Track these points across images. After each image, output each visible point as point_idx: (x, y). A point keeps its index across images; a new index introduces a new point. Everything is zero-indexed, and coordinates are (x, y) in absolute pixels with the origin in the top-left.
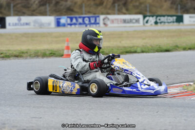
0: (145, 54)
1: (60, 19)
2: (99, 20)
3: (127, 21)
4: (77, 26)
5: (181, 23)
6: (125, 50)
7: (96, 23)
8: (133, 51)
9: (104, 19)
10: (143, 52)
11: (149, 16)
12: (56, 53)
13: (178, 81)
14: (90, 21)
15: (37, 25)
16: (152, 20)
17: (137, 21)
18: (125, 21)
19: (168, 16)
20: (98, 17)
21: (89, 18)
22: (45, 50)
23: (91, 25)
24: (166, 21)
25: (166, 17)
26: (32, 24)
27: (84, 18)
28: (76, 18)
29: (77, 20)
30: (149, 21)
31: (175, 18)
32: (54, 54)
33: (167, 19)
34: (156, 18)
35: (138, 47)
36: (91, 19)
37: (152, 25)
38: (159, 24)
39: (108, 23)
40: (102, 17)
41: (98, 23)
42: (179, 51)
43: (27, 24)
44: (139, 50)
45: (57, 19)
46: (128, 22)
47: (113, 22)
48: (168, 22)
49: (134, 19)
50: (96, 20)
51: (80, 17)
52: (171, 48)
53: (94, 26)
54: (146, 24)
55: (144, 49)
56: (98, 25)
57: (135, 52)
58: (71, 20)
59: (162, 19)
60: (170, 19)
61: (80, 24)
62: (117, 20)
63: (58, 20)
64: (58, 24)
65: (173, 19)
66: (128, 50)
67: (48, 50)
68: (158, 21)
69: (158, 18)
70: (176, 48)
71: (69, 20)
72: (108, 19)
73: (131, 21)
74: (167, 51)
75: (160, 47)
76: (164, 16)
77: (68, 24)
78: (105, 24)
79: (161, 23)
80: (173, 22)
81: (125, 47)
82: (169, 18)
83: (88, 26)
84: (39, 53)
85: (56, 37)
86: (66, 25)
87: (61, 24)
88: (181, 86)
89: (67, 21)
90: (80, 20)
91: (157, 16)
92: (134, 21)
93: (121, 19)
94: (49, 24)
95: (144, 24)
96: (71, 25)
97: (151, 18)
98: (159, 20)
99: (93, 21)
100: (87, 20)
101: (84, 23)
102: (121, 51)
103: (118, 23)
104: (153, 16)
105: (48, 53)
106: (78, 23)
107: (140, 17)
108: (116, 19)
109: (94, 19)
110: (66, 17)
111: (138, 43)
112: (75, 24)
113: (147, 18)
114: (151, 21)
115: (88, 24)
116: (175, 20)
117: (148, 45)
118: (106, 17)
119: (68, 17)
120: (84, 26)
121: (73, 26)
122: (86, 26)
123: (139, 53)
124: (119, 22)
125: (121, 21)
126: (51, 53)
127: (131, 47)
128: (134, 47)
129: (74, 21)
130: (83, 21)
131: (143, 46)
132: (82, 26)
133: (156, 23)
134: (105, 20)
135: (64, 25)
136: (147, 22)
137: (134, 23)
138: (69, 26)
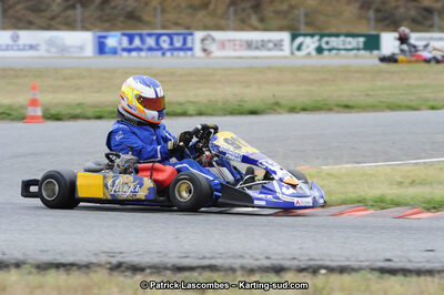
1: (105, 37)
2: (193, 43)
3: (254, 45)
4: (143, 54)
5: (375, 52)
7: (185, 48)
9: (203, 40)
11: (305, 35)
14: (171, 44)
15: (54, 50)
16: (310, 44)
17: (278, 45)
18: (249, 45)
19: (348, 35)
20: (191, 34)
21: (170, 36)
23: (176, 53)
24: (341, 46)
25: (342, 38)
26: (43, 47)
27: (159, 36)
28: (141, 36)
29: (143, 41)
30: (304, 47)
31: (362, 40)
33: (344, 43)
34: (320, 40)
36: (175, 38)
37: (309, 54)
38: (326, 53)
39: (213, 48)
40: (199, 35)
41: (191, 49)
43: (32, 47)
45: (100, 37)
46: (256, 48)
47: (223, 45)
48: (346, 50)
49: (270, 41)
50: (185, 42)
51: (150, 35)
53: (182, 54)
54: (297, 53)
56: (189, 53)
58: (131, 42)
59: (334, 42)
60: (350, 43)
61: (150, 49)
63: (102, 40)
64: (101, 48)
65: (358, 43)
68: (324, 46)
69: (326, 39)
71: (125, 41)
72: (213, 39)
73: (263, 45)
76: (337, 35)
77: (124, 50)
78: (205, 50)
79: (330, 50)
80: (358, 49)
82: (349, 39)
83: (168, 54)
86: (119, 51)
87: (107, 50)
89: (120, 43)
90: (151, 42)
91: (322, 36)
92: (271, 45)
93: (241, 41)
94: (81, 48)
95: (292, 53)
96: (129, 50)
97: (308, 40)
98: (327, 43)
99: (178, 44)
100: (164, 41)
101: (158, 48)
103: (235, 50)
104: (312, 36)
106: (145, 47)
107: (285, 36)
108: (230, 41)
109: (181, 38)
110: (118, 34)
112: (139, 49)
114: (308, 47)
115: (169, 50)
116: (361, 46)
118: (209, 36)
119: (124, 35)
120: (159, 53)
121: (134, 54)
122: (164, 54)
124: (237, 47)
125: (241, 46)
129: (137, 42)
130: (157, 43)
132: (154, 53)
133: (320, 50)
134: (206, 42)
135: (114, 52)
136: (299, 48)
137: (269, 50)
138: (125, 54)
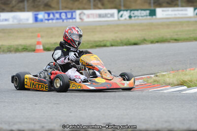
0: (114, 48)
1: (37, 14)
2: (75, 15)
4: (54, 21)
5: (154, 17)
6: (95, 45)
7: (72, 18)
8: (102, 44)
9: (80, 14)
10: (112, 46)
11: (124, 10)
12: (29, 48)
13: (140, 74)
14: (66, 16)
16: (126, 14)
17: (112, 15)
18: (100, 16)
19: (142, 10)
20: (75, 12)
21: (66, 13)
22: (17, 45)
23: (68, 20)
24: (139, 15)
25: (139, 11)
26: (11, 20)
27: (61, 13)
28: (53, 13)
29: (54, 16)
30: (123, 16)
31: (148, 12)
32: (27, 49)
33: (140, 13)
34: (130, 13)
35: (107, 41)
36: (68, 14)
37: (126, 19)
38: (133, 18)
39: (84, 17)
40: (78, 12)
41: (75, 18)
42: (147, 44)
43: (6, 20)
44: (108, 44)
45: (35, 15)
46: (103, 17)
47: (88, 16)
48: (142, 16)
49: (108, 14)
50: (72, 15)
51: (57, 13)
52: (139, 42)
53: (71, 20)
55: (113, 44)
56: (74, 20)
57: (105, 46)
58: (49, 16)
59: (136, 13)
61: (57, 19)
62: (93, 15)
65: (146, 13)
66: (98, 44)
67: (21, 45)
68: (132, 15)
69: (132, 12)
70: (144, 41)
71: (46, 16)
72: (84, 14)
73: (106, 16)
74: (135, 44)
75: (128, 41)
77: (46, 20)
78: (81, 19)
79: (135, 17)
80: (147, 16)
81: (95, 41)
82: (143, 12)
83: (65, 21)
84: (12, 49)
85: (32, 33)
86: (44, 20)
87: (38, 20)
88: (142, 78)
89: (44, 16)
90: (57, 16)
91: (131, 10)
92: (109, 15)
93: (96, 14)
94: (27, 20)
95: (119, 19)
96: (48, 20)
98: (133, 14)
99: (69, 16)
100: (63, 15)
101: (61, 18)
102: (91, 45)
103: (94, 18)
104: (127, 10)
105: (20, 48)
106: (55, 18)
107: (115, 11)
108: (91, 14)
109: (70, 14)
111: (109, 36)
112: (52, 19)
113: (121, 13)
114: (125, 15)
115: (65, 19)
116: (148, 14)
117: (118, 39)
118: (82, 13)
119: (46, 13)
120: (61, 21)
121: (50, 21)
122: (63, 21)
123: (108, 46)
125: (96, 16)
126: (23, 49)
127: (101, 42)
128: (103, 41)
129: (51, 16)
130: (60, 16)
131: (113, 40)
132: (59, 21)
133: (130, 17)
134: (81, 15)
136: (121, 16)
137: (109, 17)
138: (47, 22)
